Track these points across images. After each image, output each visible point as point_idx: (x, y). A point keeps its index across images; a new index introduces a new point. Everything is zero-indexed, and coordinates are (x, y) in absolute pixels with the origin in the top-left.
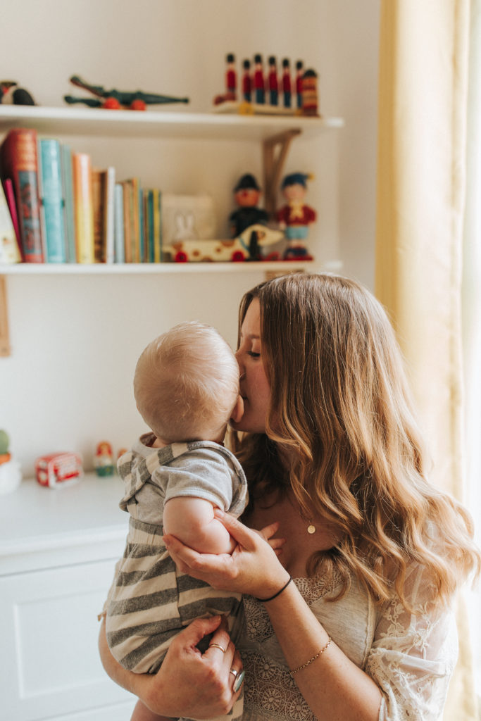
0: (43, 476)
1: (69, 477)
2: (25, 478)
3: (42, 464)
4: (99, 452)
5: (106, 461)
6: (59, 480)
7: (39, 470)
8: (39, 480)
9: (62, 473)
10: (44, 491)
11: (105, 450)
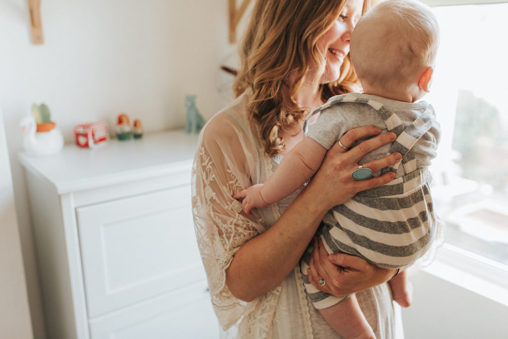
0: (82, 140)
1: (102, 140)
2: (67, 143)
3: (81, 130)
4: (120, 121)
5: (127, 128)
6: (96, 142)
7: (78, 135)
8: (78, 144)
9: (98, 136)
10: (84, 151)
11: (124, 120)
